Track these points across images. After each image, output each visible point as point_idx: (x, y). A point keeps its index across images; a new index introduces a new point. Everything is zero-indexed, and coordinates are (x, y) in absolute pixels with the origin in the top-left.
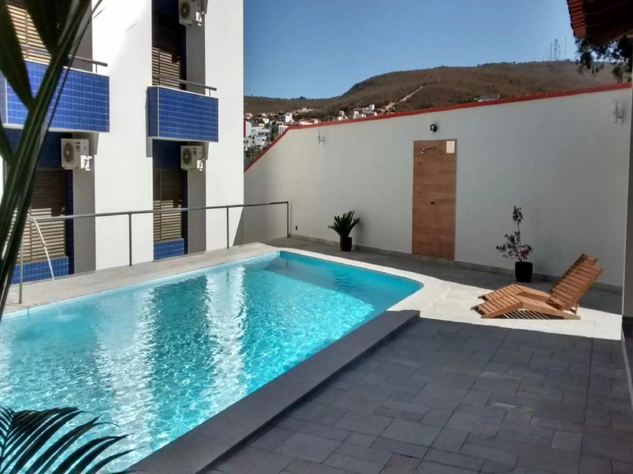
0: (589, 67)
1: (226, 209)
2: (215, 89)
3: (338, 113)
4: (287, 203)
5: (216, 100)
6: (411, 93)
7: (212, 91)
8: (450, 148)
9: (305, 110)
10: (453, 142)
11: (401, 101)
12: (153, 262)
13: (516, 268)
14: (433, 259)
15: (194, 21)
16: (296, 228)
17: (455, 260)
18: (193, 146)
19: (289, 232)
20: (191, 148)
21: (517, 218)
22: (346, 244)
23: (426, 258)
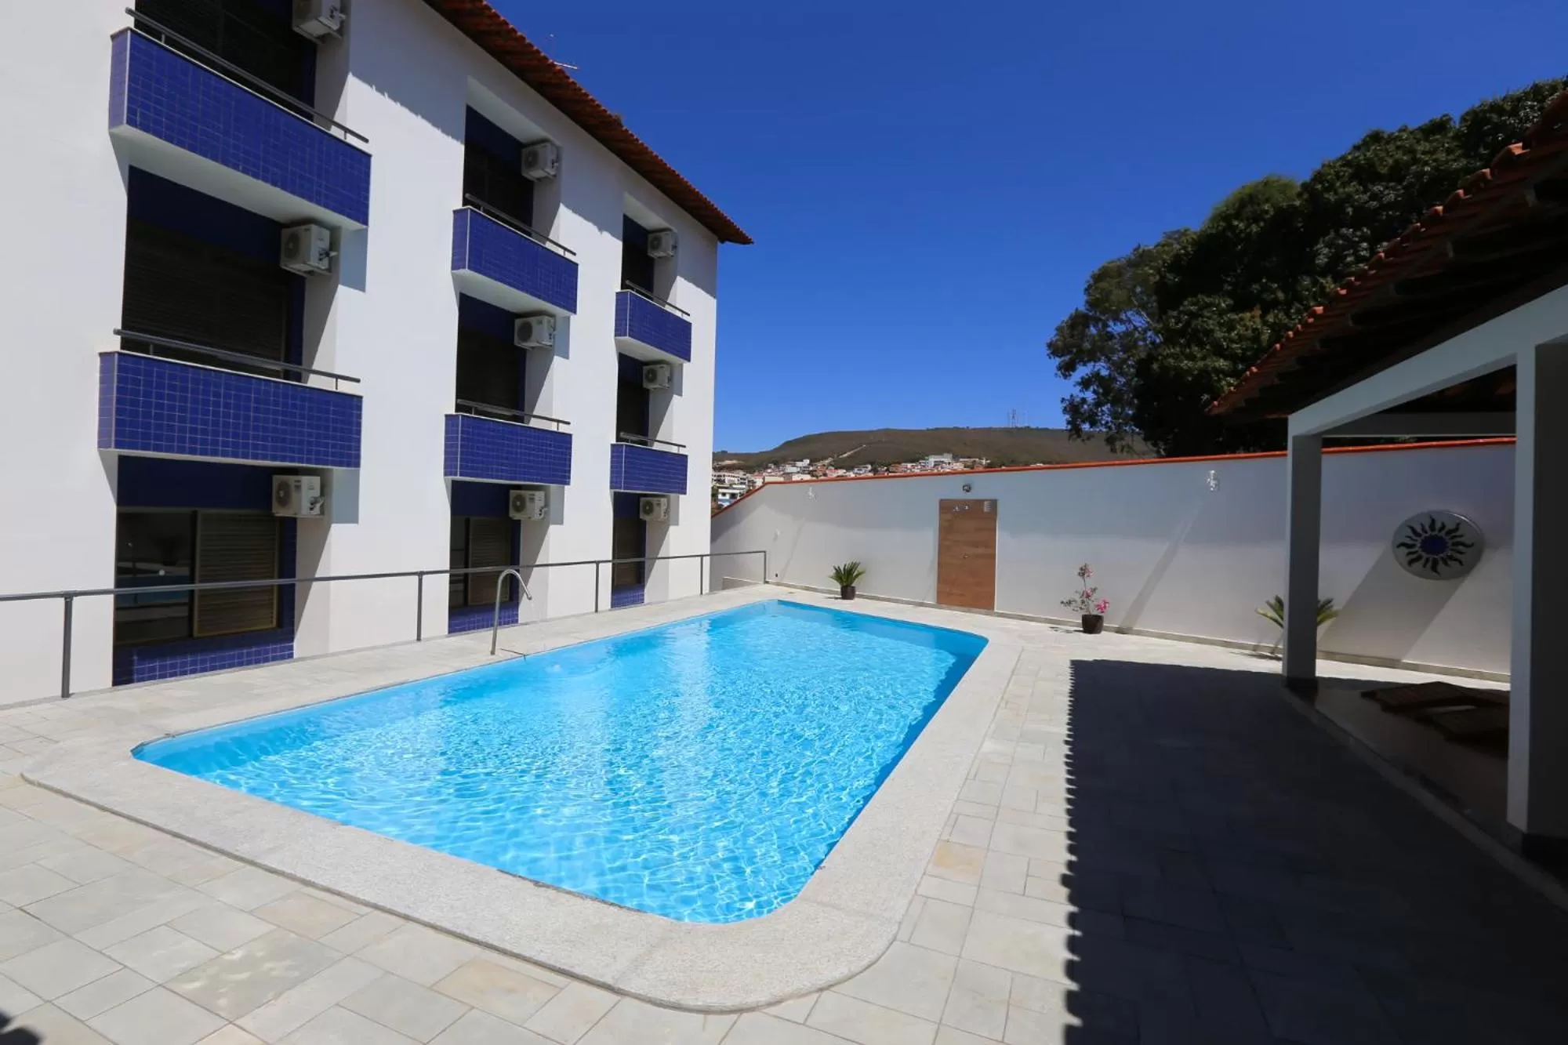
0: (1079, 436)
1: (699, 558)
2: (684, 447)
3: (767, 465)
4: (765, 552)
5: (686, 457)
6: (853, 449)
7: (681, 448)
8: (989, 507)
9: (728, 462)
10: (993, 503)
11: (841, 457)
12: (610, 610)
13: (1083, 620)
14: (965, 609)
15: (661, 385)
16: (777, 576)
17: (996, 610)
18: (656, 499)
19: (767, 580)
20: (654, 500)
21: (1083, 574)
22: (847, 593)
23: (957, 608)
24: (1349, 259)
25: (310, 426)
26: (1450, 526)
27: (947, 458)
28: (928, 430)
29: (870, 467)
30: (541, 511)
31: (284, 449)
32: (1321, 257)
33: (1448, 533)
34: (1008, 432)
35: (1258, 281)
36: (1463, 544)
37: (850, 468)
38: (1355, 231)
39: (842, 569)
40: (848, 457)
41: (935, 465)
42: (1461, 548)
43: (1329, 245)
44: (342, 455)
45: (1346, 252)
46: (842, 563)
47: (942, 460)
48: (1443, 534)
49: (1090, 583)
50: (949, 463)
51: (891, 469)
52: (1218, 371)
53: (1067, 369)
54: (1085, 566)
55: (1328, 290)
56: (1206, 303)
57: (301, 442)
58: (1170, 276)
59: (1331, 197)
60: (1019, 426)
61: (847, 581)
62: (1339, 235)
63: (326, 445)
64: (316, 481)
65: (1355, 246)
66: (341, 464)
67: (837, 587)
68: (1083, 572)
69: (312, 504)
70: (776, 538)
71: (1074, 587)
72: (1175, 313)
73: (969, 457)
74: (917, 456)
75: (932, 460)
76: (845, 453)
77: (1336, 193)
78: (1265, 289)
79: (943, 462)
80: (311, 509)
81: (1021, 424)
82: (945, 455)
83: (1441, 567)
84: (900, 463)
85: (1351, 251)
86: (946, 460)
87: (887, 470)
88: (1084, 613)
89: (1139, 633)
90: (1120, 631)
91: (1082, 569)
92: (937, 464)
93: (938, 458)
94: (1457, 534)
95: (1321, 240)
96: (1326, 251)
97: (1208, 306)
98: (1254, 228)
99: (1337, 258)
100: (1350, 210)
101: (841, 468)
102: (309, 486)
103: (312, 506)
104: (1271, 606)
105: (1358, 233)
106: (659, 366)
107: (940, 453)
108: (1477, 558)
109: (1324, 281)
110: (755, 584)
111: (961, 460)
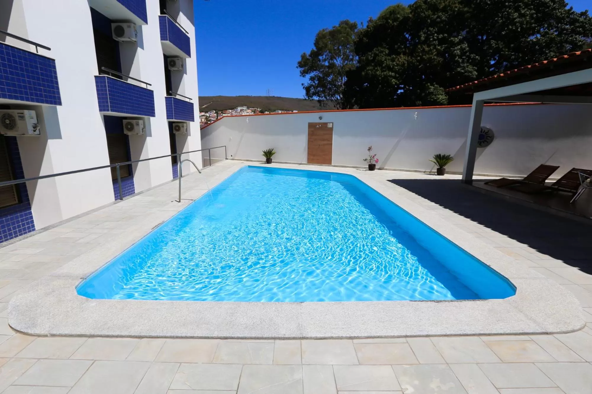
2: (191, 99)
4: (225, 146)
6: (207, 104)
8: (330, 126)
10: (332, 124)
13: (369, 166)
14: (319, 164)
15: (178, 68)
16: (232, 156)
17: (332, 164)
18: (181, 124)
19: (227, 158)
20: (180, 125)
21: (370, 150)
22: (269, 161)
23: (316, 164)
24: (431, 39)
25: (28, 77)
26: (486, 131)
27: (245, 108)
28: (236, 96)
29: (214, 112)
30: (143, 130)
31: (15, 91)
32: (422, 37)
33: (486, 133)
34: (267, 98)
35: (397, 44)
36: (489, 137)
37: (206, 112)
38: (433, 29)
39: (266, 151)
40: (206, 107)
41: (240, 111)
42: (488, 138)
43: (424, 33)
44: (50, 97)
45: (430, 37)
46: (266, 149)
47: (243, 109)
48: (484, 133)
49: (372, 153)
50: (246, 110)
51: (223, 112)
52: (391, 76)
53: (303, 74)
54: (371, 147)
55: (426, 50)
56: (381, 50)
57: (25, 87)
58: (365, 39)
59: (422, 14)
60: (271, 96)
61: (269, 156)
62: (429, 30)
63: (40, 90)
64: (33, 113)
65: (433, 34)
66: (47, 102)
67: (265, 159)
68: (370, 149)
69: (34, 128)
70: (230, 140)
71: (367, 155)
72: (370, 53)
73: (253, 108)
74: (233, 107)
75: (239, 109)
76: (204, 105)
77: (424, 14)
78: (399, 47)
79: (243, 110)
80: (35, 131)
81: (271, 95)
82: (244, 107)
83: (482, 143)
84: (227, 110)
85: (432, 37)
86: (244, 109)
87: (222, 113)
88: (370, 163)
89: (386, 169)
90: (380, 169)
91: (369, 148)
92: (241, 110)
93: (241, 108)
94: (488, 133)
95: (421, 31)
96: (423, 35)
97: (382, 52)
98: (395, 24)
99: (427, 38)
100: (429, 21)
101: (203, 112)
102: (30, 116)
103: (35, 129)
104: (434, 158)
105: (434, 30)
106: (176, 59)
107: (242, 106)
108: (491, 141)
109: (424, 47)
110: (221, 160)
111: (250, 109)
